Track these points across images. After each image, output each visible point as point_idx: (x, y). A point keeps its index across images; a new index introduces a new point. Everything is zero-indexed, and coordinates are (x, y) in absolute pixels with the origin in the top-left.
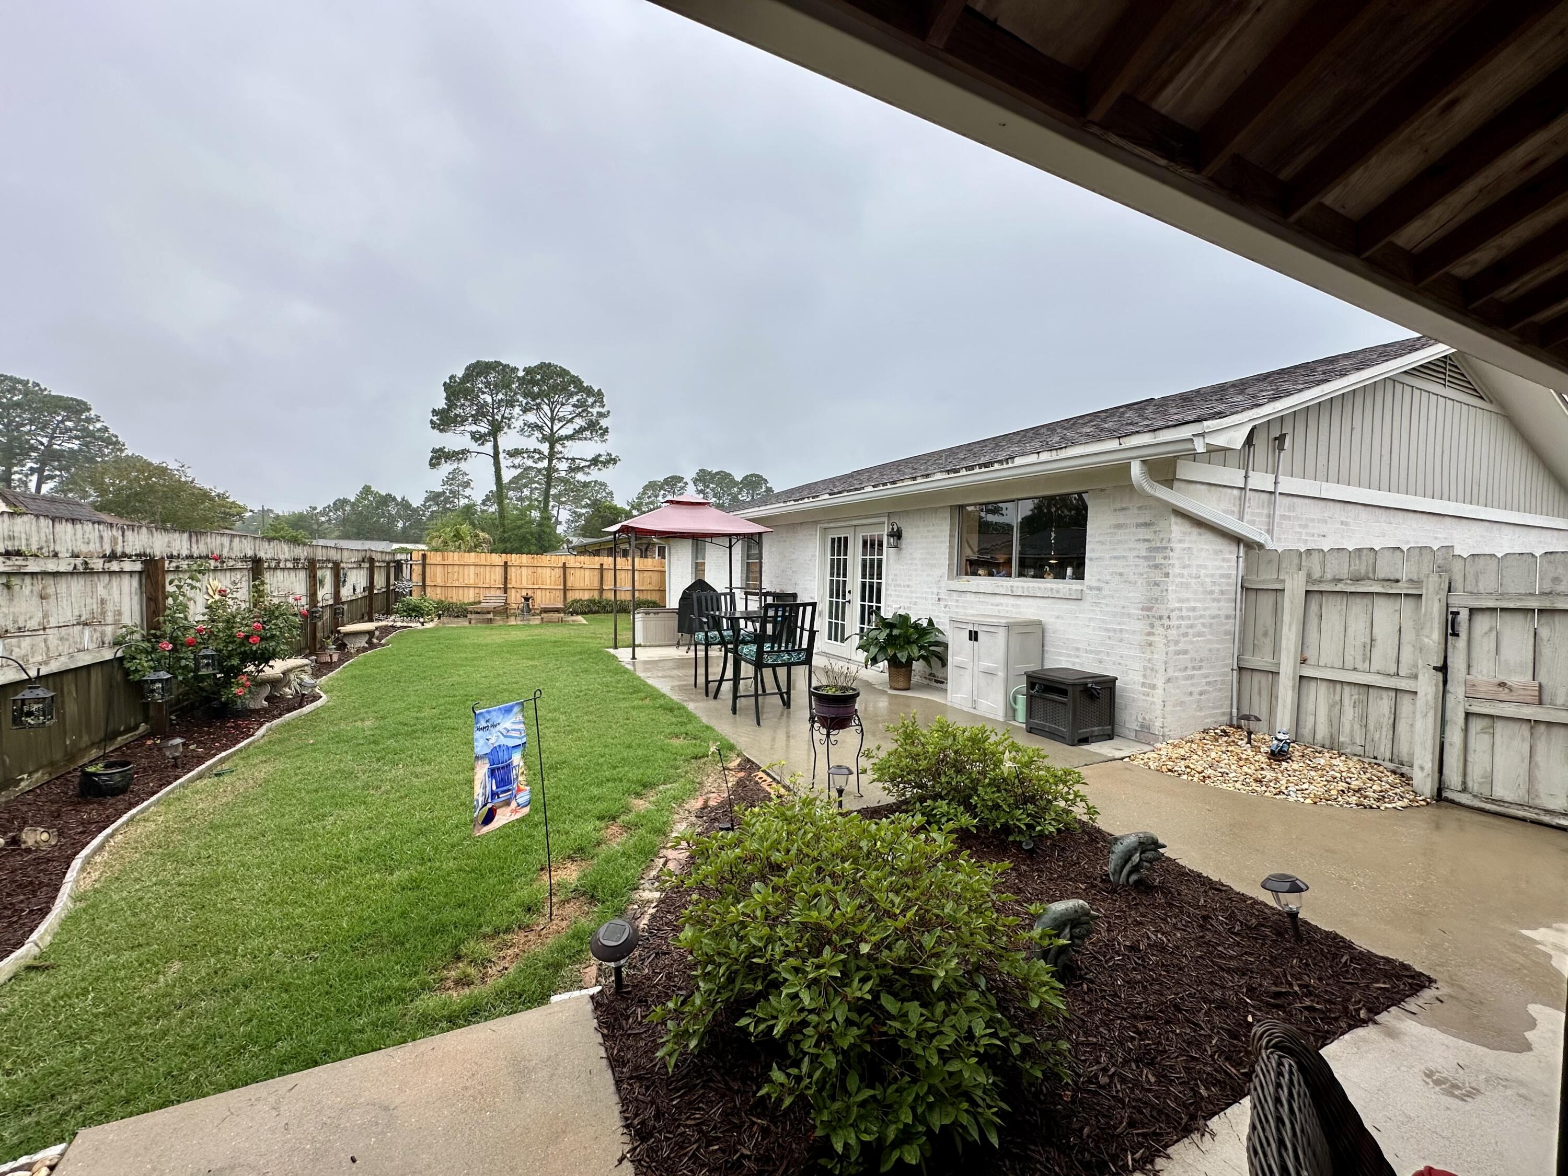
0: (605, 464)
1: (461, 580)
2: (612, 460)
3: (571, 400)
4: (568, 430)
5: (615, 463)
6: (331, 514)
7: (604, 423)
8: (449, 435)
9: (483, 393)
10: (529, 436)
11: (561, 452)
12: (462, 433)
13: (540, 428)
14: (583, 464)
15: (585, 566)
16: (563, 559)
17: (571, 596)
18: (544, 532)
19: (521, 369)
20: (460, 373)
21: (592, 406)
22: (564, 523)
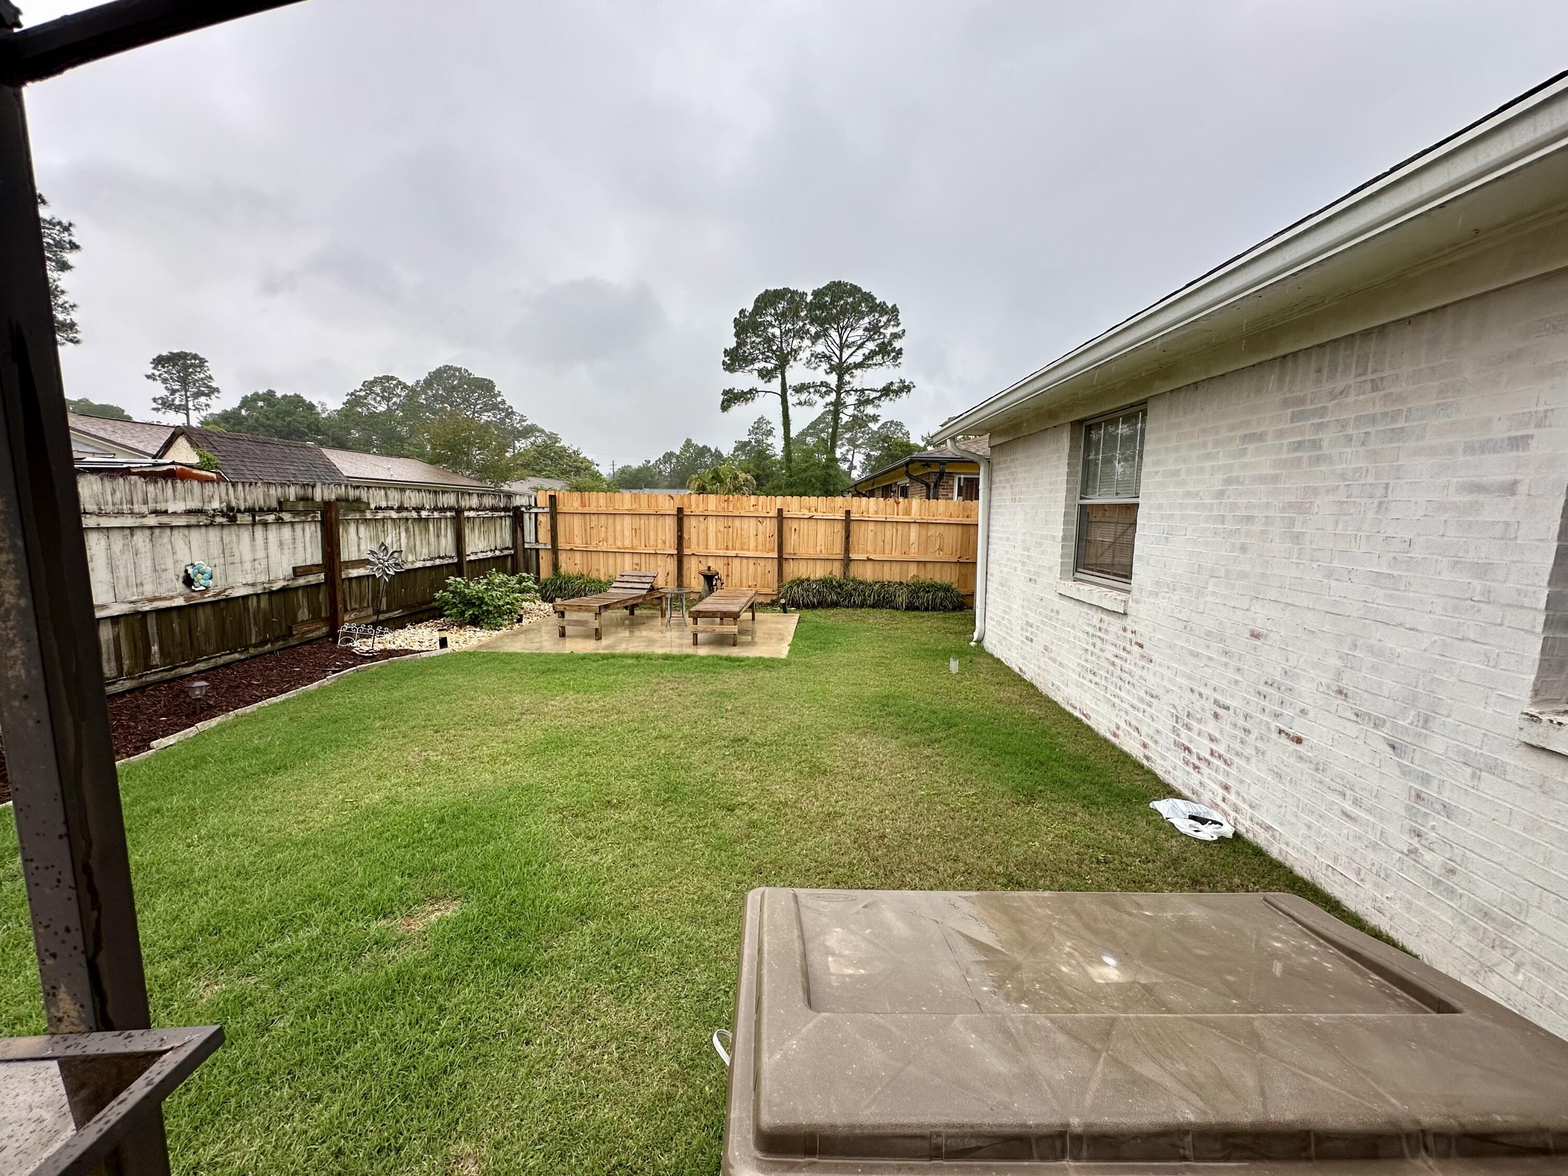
0: (898, 392)
1: (611, 541)
2: (905, 388)
3: (861, 322)
4: (858, 358)
5: (909, 391)
6: (661, 466)
7: (897, 344)
8: (738, 374)
9: (773, 326)
10: (815, 368)
11: (849, 383)
12: (750, 371)
13: (829, 358)
14: (873, 395)
15: (818, 515)
16: (779, 501)
17: (794, 571)
18: (830, 475)
19: (809, 292)
20: (750, 308)
21: (886, 325)
22: (858, 467)
